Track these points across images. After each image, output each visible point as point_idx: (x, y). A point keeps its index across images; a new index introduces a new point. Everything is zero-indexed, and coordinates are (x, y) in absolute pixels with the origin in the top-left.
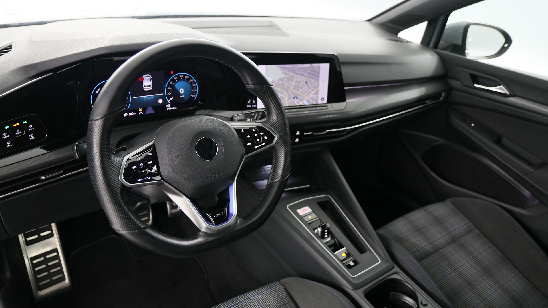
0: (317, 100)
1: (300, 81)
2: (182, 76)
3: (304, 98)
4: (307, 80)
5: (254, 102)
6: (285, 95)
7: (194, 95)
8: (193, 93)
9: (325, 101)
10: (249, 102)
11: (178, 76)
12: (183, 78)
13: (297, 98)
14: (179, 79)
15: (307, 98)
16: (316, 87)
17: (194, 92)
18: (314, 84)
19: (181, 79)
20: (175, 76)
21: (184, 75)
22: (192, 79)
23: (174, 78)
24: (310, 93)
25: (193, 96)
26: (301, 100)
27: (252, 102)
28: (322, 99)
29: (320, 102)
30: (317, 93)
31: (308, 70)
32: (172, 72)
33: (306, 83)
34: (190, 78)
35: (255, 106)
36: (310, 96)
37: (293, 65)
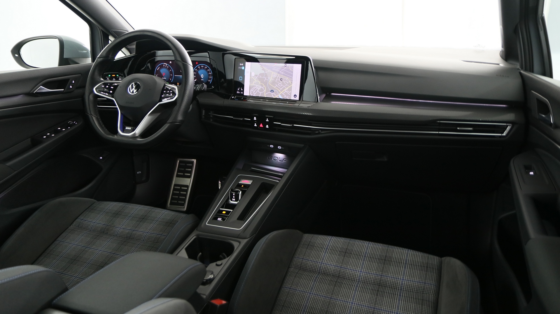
0: (290, 96)
1: (276, 77)
3: (279, 93)
4: (282, 78)
5: (242, 90)
6: (264, 88)
7: (210, 80)
8: (209, 79)
9: (297, 98)
10: (238, 89)
11: (200, 66)
12: (204, 68)
13: (273, 91)
14: (201, 68)
15: (281, 93)
16: (289, 84)
18: (287, 81)
20: (199, 66)
21: (204, 66)
23: (198, 67)
24: (284, 88)
25: (209, 81)
26: (277, 94)
27: (240, 89)
28: (295, 96)
29: (293, 98)
30: (290, 89)
31: (283, 69)
32: (197, 63)
33: (281, 80)
34: (208, 68)
35: (242, 93)
36: (285, 91)
37: (271, 64)
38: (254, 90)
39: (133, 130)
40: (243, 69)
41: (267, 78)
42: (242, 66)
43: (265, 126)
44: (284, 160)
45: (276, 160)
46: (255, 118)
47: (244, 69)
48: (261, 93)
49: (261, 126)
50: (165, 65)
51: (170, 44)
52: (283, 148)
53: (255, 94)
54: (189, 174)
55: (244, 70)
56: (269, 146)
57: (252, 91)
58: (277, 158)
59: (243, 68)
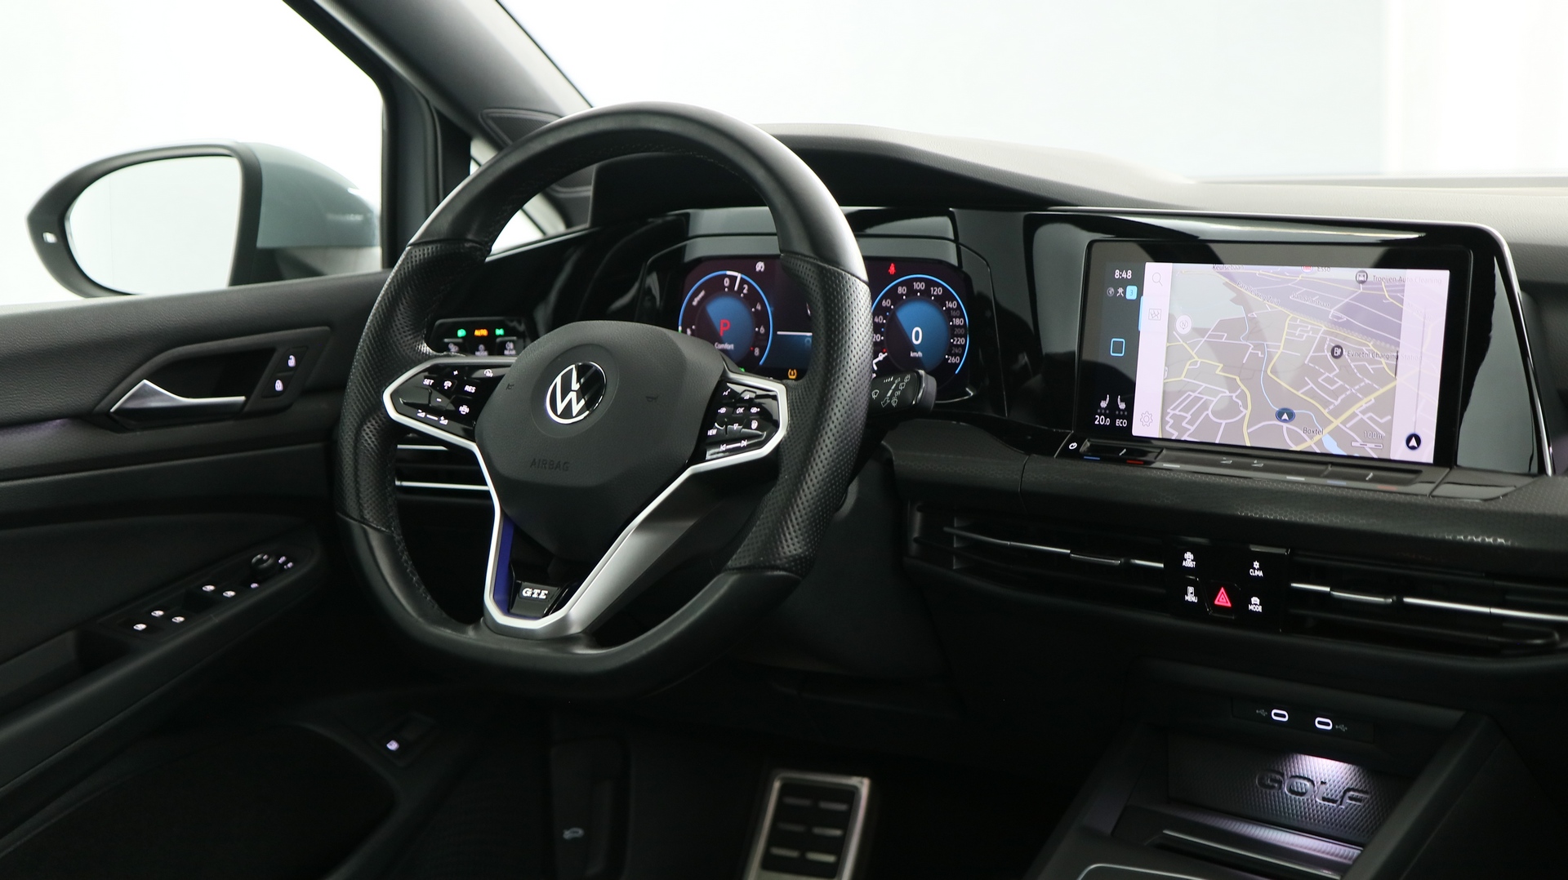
0: (1387, 441)
1: (1311, 340)
2: (920, 286)
3: (1326, 422)
4: (1340, 342)
5: (1122, 406)
6: (1242, 396)
7: (955, 355)
8: (951, 349)
9: (1426, 453)
10: (1104, 404)
11: (908, 284)
12: (926, 293)
13: (1291, 415)
14: (912, 293)
15: (1337, 422)
16: (1382, 378)
17: (957, 346)
18: (1371, 362)
19: (919, 294)
20: (901, 284)
21: (929, 283)
22: (953, 299)
23: (895, 287)
24: (1352, 400)
25: (952, 360)
26: (1312, 432)
27: (1113, 405)
28: (1413, 443)
29: (1399, 452)
30: (1386, 405)
31: (1346, 294)
32: (892, 270)
33: (1336, 352)
34: (947, 296)
35: (1125, 423)
36: (1354, 415)
37: (1279, 268)
38: (1186, 409)
39: (559, 603)
40: (1129, 297)
41: (1256, 347)
42: (1125, 283)
43: (1241, 602)
44: (1351, 798)
45: (1302, 794)
46: (1189, 560)
47: (1134, 297)
48: (1224, 422)
49: (1222, 599)
50: (733, 279)
51: (759, 174)
52: (1343, 728)
53: (1192, 429)
54: (830, 859)
55: (1136, 304)
56: (1263, 713)
57: (1177, 412)
58: (1308, 784)
59: (1131, 292)
